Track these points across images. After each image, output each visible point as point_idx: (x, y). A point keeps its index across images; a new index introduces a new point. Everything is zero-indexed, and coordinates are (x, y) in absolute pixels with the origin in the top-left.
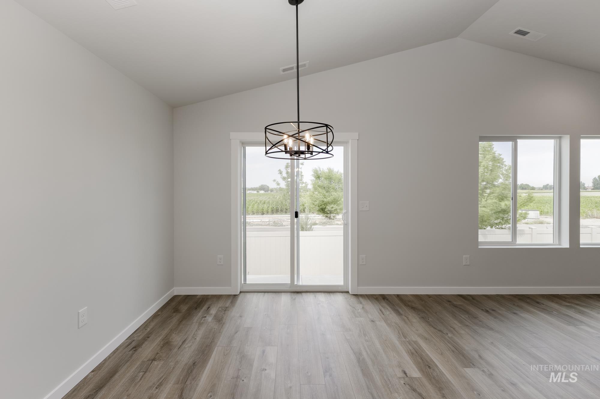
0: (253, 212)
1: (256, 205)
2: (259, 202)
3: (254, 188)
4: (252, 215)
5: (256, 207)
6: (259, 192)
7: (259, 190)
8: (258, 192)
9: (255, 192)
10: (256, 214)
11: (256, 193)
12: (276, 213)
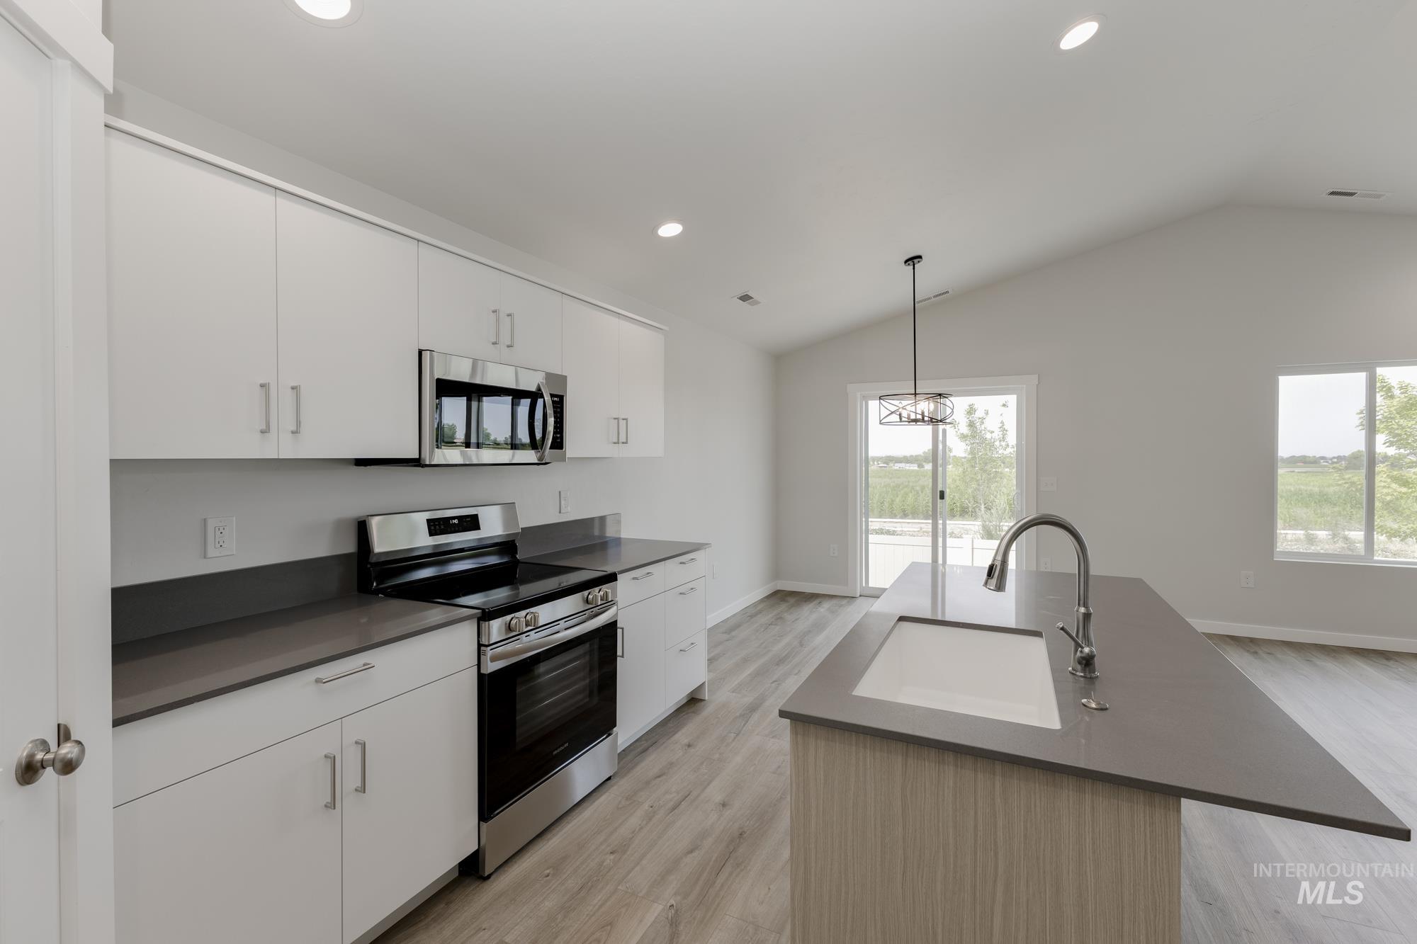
0: (904, 511)
1: (910, 495)
2: (918, 488)
3: (912, 456)
4: (901, 518)
5: (910, 499)
6: (923, 467)
7: (925, 462)
8: (920, 466)
9: (914, 467)
10: (910, 517)
11: (916, 468)
12: (960, 515)
